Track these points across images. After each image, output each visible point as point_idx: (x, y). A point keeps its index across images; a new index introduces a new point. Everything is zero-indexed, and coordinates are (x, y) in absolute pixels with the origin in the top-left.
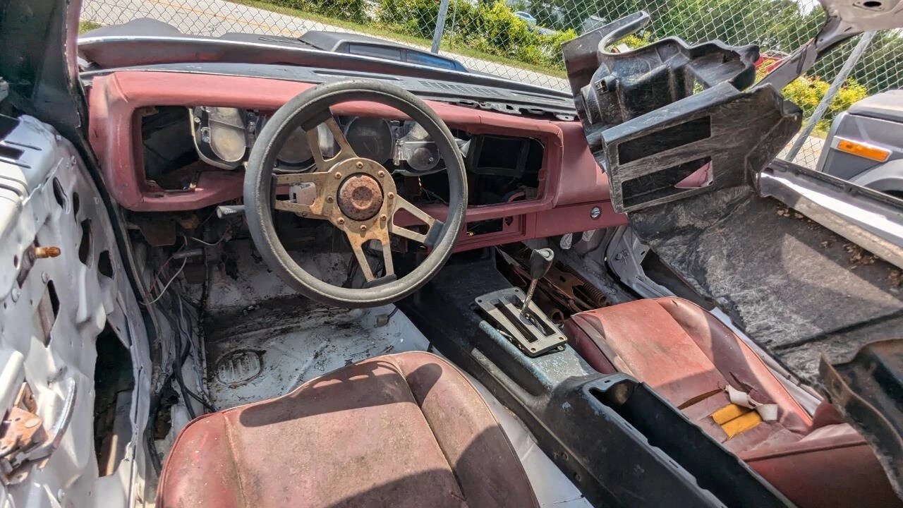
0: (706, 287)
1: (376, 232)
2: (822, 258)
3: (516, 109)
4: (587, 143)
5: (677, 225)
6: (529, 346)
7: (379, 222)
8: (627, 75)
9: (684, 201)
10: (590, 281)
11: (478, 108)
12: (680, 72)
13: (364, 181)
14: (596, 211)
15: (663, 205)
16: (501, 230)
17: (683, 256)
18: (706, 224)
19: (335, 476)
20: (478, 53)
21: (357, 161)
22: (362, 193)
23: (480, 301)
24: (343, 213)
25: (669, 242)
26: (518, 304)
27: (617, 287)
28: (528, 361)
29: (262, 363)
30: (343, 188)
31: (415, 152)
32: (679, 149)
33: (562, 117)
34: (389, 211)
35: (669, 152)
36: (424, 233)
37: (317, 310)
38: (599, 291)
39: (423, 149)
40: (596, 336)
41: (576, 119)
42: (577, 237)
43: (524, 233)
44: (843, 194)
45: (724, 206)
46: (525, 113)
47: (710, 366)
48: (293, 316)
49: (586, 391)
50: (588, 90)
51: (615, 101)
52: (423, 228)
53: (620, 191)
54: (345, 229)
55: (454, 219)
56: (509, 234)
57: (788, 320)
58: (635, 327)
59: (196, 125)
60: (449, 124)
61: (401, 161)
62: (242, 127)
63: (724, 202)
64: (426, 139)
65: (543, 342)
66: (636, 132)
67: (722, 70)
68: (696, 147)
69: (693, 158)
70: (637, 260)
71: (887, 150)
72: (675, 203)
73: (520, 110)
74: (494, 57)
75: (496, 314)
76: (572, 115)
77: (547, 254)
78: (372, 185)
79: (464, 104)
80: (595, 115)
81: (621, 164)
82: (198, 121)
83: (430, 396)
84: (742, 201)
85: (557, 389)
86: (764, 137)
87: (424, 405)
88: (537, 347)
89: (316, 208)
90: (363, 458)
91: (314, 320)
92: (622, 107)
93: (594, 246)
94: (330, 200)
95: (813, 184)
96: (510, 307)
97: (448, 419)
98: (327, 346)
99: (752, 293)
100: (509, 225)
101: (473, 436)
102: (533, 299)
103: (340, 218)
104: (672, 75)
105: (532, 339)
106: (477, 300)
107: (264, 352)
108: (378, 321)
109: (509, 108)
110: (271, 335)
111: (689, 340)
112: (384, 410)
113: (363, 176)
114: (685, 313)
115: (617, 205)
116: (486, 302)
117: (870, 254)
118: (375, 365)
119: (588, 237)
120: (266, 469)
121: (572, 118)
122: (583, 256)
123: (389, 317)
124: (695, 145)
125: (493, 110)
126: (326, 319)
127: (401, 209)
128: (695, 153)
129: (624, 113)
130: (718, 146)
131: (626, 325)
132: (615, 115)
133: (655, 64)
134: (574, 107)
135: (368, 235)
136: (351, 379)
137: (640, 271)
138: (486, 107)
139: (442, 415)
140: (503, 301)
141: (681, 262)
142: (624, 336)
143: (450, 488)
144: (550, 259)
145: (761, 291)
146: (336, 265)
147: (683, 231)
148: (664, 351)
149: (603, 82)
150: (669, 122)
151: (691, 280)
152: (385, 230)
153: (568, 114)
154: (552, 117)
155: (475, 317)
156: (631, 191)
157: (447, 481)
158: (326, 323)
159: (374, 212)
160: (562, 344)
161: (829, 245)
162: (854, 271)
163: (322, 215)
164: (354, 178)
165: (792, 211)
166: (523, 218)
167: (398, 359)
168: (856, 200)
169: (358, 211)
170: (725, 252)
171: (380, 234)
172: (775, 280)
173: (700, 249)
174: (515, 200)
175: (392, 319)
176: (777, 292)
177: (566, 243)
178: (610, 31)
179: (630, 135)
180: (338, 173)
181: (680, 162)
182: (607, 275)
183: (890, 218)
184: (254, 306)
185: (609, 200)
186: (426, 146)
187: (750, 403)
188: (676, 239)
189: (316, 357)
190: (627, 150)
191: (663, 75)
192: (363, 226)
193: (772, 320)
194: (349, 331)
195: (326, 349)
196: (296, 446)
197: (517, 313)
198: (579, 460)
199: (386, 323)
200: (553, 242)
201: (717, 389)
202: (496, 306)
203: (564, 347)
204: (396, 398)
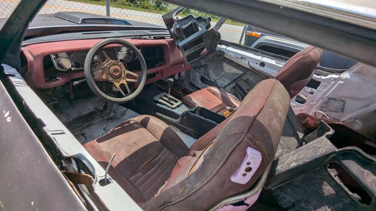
0: (210, 78)
1: (122, 81)
2: (230, 66)
3: (152, 37)
4: (176, 45)
5: (202, 65)
6: (172, 106)
7: (122, 78)
8: (182, 25)
9: (202, 58)
10: (187, 88)
11: (140, 39)
12: (195, 24)
13: (116, 67)
14: (183, 65)
15: (198, 60)
16: (156, 76)
17: (204, 72)
18: (208, 63)
19: (129, 148)
20: (123, 6)
21: (112, 62)
22: (116, 71)
23: (155, 98)
24: (112, 77)
25: (201, 69)
26: (167, 97)
27: (195, 88)
28: (173, 110)
29: (85, 137)
30: (110, 70)
31: (124, 56)
32: (197, 46)
33: (167, 38)
34: (124, 75)
35: (195, 47)
36: (136, 79)
37: (97, 117)
38: (189, 90)
39: (127, 54)
40: (190, 101)
41: (171, 38)
42: (179, 74)
43: (163, 76)
44: (245, 49)
45: (211, 58)
46: (155, 38)
47: (221, 102)
48: (89, 121)
49: (189, 112)
50: (172, 30)
51: (180, 33)
52: (135, 78)
53: (186, 58)
54: (113, 82)
55: (144, 74)
56: (158, 77)
57: (225, 81)
58: (200, 96)
59: (54, 58)
60: (136, 46)
61: (120, 59)
62: (68, 57)
63: (211, 57)
64: (126, 51)
65: (176, 105)
66: (186, 43)
67: (204, 24)
68: (201, 45)
69: (201, 47)
70: (199, 79)
71: (260, 34)
72: (200, 59)
73: (154, 37)
74: (130, 7)
75: (160, 101)
76: (169, 36)
77: (171, 80)
78: (118, 68)
79: (135, 38)
80: (176, 37)
81: (185, 51)
82: (55, 57)
83: (148, 125)
84: (215, 56)
85: (182, 114)
86: (215, 40)
87: (147, 128)
88: (174, 106)
89: (104, 77)
90: (135, 142)
91: (97, 120)
92: (183, 34)
93: (185, 77)
94: (107, 74)
95: (238, 48)
96: (164, 98)
97: (155, 129)
98: (107, 126)
99: (219, 77)
100: (158, 74)
101: (163, 131)
102: (170, 94)
103: (111, 79)
104: (193, 25)
105: (172, 104)
106: (154, 98)
107: (84, 133)
108: (121, 114)
109: (150, 37)
110: (84, 128)
111: (215, 97)
112: (137, 131)
113: (115, 66)
114: (213, 90)
115: (187, 62)
116: (156, 98)
117: (238, 64)
118: (130, 121)
119: (183, 74)
120: (109, 150)
121: (169, 38)
122: (183, 81)
123: (125, 112)
124: (200, 44)
125: (145, 39)
126: (102, 119)
127: (128, 74)
128: (201, 46)
129: (184, 36)
130: (206, 44)
131: (198, 97)
132: (182, 36)
133: (189, 22)
134: (169, 34)
135: (120, 83)
136: (124, 126)
137: (200, 82)
138: (143, 38)
139: (153, 128)
140: (162, 97)
141: (204, 74)
142: (198, 100)
143: (160, 144)
144: (173, 81)
145: (220, 76)
146: (98, 101)
147: (203, 66)
148: (209, 101)
149: (176, 28)
150: (193, 39)
151: (206, 77)
152: (125, 80)
153: (168, 37)
154: (163, 38)
155: (155, 103)
156: (189, 58)
157: (159, 143)
158: (102, 120)
159: (120, 76)
160: (181, 104)
161: (231, 63)
162: (235, 68)
163: (106, 79)
164: (112, 67)
165: (224, 57)
166: (162, 71)
167: (136, 119)
168: (248, 51)
169: (116, 76)
170: (213, 69)
171: (124, 82)
172: (223, 73)
173: (208, 70)
174: (158, 66)
175: (126, 112)
176: (223, 76)
177: (177, 77)
178: (175, 12)
179: (185, 44)
180: (108, 66)
181: (198, 49)
182: (191, 85)
183: (254, 54)
184: (73, 121)
185: (184, 62)
186: (127, 53)
187: (232, 109)
188: (202, 68)
189: (104, 130)
190: (185, 48)
191: (191, 25)
192: (118, 80)
193: (223, 82)
194: (112, 120)
195: (107, 127)
196: (116, 144)
197: (167, 99)
198: (191, 130)
199: (125, 114)
200: (173, 77)
201: (223, 107)
202: (160, 99)
203: (182, 105)
204: (139, 127)
